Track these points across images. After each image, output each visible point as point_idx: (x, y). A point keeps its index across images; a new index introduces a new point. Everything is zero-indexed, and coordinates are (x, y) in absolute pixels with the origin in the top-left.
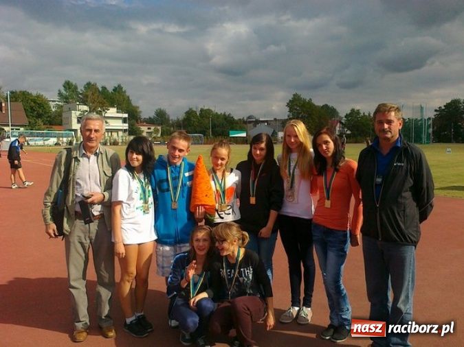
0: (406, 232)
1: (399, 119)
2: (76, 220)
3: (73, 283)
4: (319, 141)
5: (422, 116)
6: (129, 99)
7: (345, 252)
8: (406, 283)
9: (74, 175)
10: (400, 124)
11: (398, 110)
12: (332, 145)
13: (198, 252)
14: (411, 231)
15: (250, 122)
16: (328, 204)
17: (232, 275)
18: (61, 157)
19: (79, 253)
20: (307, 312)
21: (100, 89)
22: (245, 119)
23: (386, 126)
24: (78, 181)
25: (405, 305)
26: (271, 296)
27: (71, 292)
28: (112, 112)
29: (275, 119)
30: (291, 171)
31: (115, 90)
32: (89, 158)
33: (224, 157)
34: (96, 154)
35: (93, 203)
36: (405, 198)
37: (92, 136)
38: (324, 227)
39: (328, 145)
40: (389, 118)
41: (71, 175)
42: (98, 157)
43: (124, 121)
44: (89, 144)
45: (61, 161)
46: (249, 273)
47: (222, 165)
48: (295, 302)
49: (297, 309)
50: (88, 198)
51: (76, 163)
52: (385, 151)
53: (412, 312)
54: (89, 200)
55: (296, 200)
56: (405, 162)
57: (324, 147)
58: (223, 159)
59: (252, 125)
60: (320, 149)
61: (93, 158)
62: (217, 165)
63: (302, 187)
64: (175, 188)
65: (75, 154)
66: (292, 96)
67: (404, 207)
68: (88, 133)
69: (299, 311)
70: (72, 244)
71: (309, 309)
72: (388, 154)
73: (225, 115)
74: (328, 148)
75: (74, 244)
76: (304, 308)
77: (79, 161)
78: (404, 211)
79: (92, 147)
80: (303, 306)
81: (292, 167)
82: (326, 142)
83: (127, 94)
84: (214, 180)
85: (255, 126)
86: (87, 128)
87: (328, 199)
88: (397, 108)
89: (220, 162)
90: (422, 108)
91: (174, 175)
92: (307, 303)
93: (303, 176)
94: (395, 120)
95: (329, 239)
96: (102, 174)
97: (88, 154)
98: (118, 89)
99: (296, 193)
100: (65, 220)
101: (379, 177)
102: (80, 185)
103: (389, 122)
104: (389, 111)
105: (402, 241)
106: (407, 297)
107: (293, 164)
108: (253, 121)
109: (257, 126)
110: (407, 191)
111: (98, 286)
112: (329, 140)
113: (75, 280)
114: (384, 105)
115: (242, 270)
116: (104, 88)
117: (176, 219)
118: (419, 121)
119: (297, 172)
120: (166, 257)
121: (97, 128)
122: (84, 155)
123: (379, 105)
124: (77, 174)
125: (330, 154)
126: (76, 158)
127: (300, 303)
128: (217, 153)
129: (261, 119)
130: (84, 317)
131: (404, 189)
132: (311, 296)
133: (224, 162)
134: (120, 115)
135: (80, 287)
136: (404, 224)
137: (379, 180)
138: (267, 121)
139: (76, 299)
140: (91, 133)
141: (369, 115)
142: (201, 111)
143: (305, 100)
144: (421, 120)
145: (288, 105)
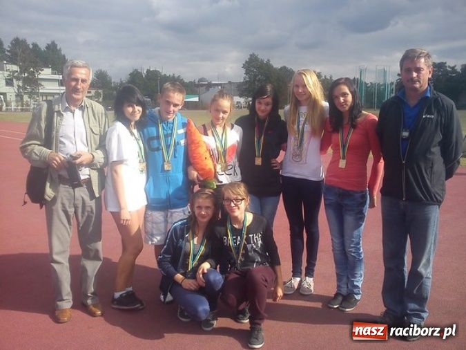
0: (433, 190)
1: (428, 67)
2: (59, 185)
3: (56, 257)
4: (336, 93)
5: (385, 79)
6: (65, 59)
7: (363, 214)
8: (429, 246)
9: (57, 132)
10: (430, 72)
11: (428, 56)
12: (350, 98)
13: (200, 219)
14: (436, 190)
15: (203, 85)
16: (342, 164)
17: (238, 243)
18: (40, 110)
19: (62, 223)
20: (309, 282)
21: (31, 46)
22: (196, 81)
23: (415, 75)
24: (62, 139)
25: (426, 269)
26: (280, 264)
27: (53, 267)
28: (46, 73)
29: (230, 83)
30: (301, 127)
31: (48, 47)
32: (73, 112)
33: (226, 109)
34: (82, 108)
35: (81, 165)
36: (433, 153)
37: (79, 87)
38: (340, 188)
39: (346, 97)
40: (418, 66)
41: (54, 132)
42: (83, 112)
43: (61, 83)
44: (74, 95)
45: (40, 116)
46: (258, 240)
47: (223, 118)
48: (296, 272)
49: (298, 279)
50: (76, 158)
51: (59, 118)
52: (412, 102)
53: (431, 277)
54: (78, 161)
55: (304, 159)
56: (436, 114)
57: (342, 99)
58: (224, 112)
59: (204, 88)
60: (336, 102)
61: (78, 112)
62: (218, 119)
63: (311, 145)
64: (168, 147)
65: (56, 108)
66: (249, 57)
67: (432, 164)
68: (73, 83)
69: (301, 282)
70: (55, 213)
71: (312, 279)
72: (416, 106)
73: (174, 77)
74: (345, 101)
75: (57, 212)
76: (307, 278)
77: (63, 115)
78: (432, 168)
79: (78, 100)
80: (306, 276)
81: (302, 123)
82: (344, 95)
83: (63, 53)
84: (214, 136)
85: (208, 90)
86: (73, 77)
87: (344, 159)
88: (428, 54)
89: (221, 115)
90: (385, 72)
91: (165, 132)
92: (309, 272)
93: (314, 133)
94: (425, 68)
95: (346, 202)
96: (89, 131)
97: (73, 108)
98: (52, 47)
99: (304, 153)
100: (48, 184)
101: (406, 131)
102: (64, 143)
103: (418, 70)
104: (419, 57)
105: (428, 200)
106: (428, 260)
107: (302, 119)
108: (205, 85)
109: (210, 89)
110: (435, 146)
111: (83, 259)
112: (348, 91)
113: (58, 254)
114: (413, 51)
115: (251, 236)
116: (35, 45)
117: (168, 181)
118: (382, 85)
119: (307, 128)
120: (156, 223)
121: (83, 77)
122: (67, 109)
123: (407, 51)
124: (61, 131)
125: (347, 108)
126: (58, 112)
127: (301, 273)
128: (219, 105)
129: (213, 82)
130: (67, 295)
131: (434, 143)
132: (315, 265)
133: (226, 116)
134: (56, 77)
135: (63, 261)
136: (431, 182)
137: (406, 134)
138: (220, 85)
139: (59, 274)
140: (77, 84)
141: (331, 78)
142: (148, 71)
143: (263, 61)
144: (384, 85)
145: (244, 67)
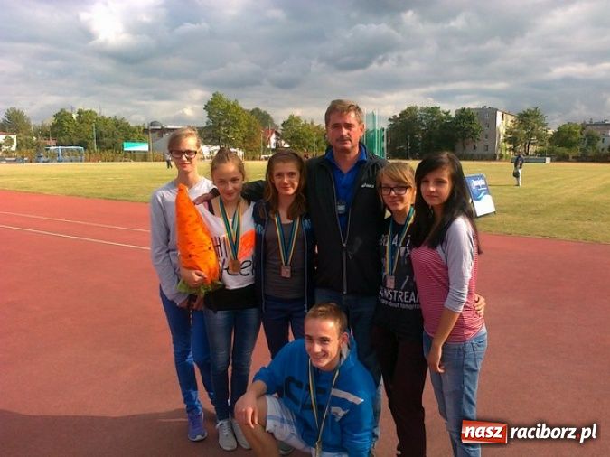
1: (360, 123)
5: (374, 126)
10: (361, 130)
15: (153, 131)
22: (146, 126)
23: (345, 132)
40: (349, 122)
52: (346, 168)
59: (155, 134)
66: (212, 96)
73: (115, 119)
85: (161, 137)
88: (358, 107)
90: (374, 116)
94: (356, 124)
101: (341, 204)
103: (349, 126)
104: (348, 111)
108: (157, 130)
109: (163, 135)
114: (340, 102)
118: (371, 132)
129: (169, 127)
137: (341, 208)
141: (312, 123)
142: (80, 113)
143: (230, 102)
144: (374, 131)
145: (206, 108)
